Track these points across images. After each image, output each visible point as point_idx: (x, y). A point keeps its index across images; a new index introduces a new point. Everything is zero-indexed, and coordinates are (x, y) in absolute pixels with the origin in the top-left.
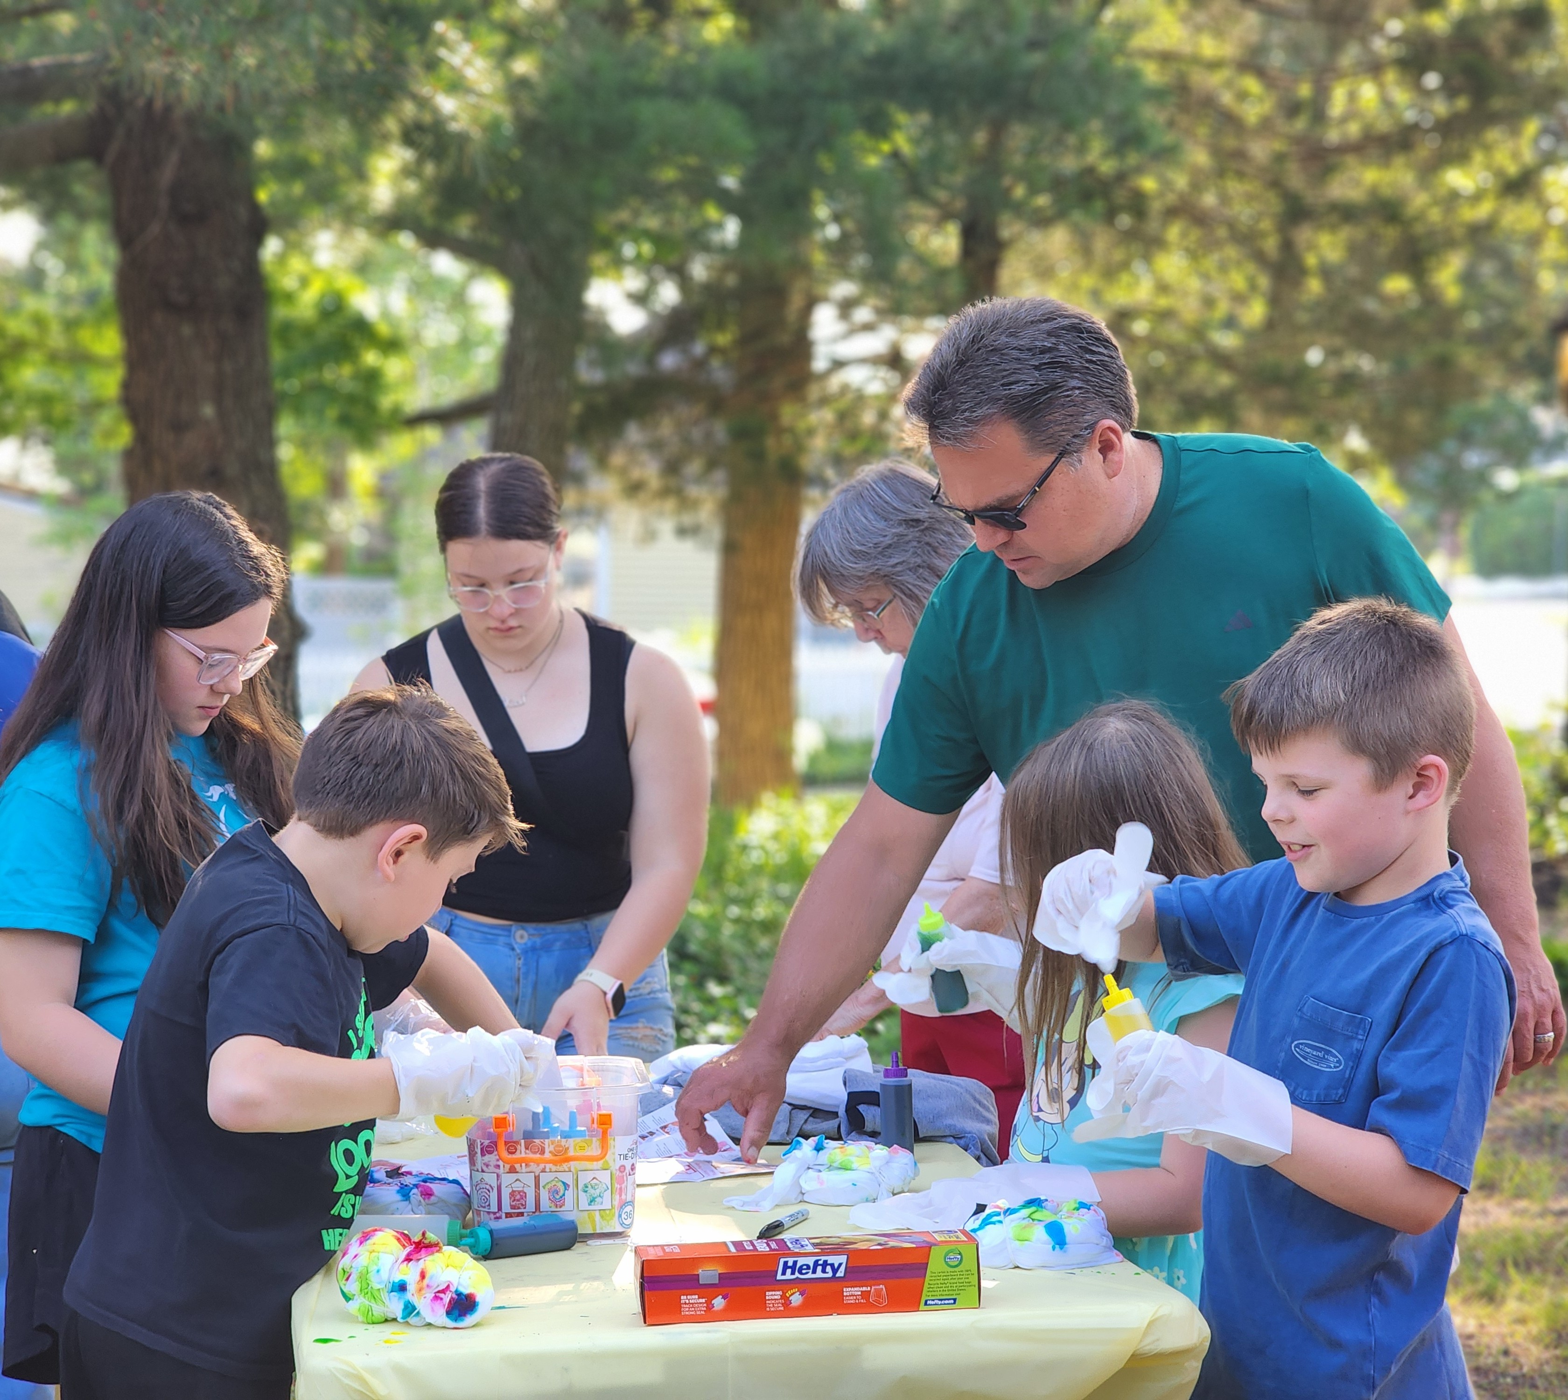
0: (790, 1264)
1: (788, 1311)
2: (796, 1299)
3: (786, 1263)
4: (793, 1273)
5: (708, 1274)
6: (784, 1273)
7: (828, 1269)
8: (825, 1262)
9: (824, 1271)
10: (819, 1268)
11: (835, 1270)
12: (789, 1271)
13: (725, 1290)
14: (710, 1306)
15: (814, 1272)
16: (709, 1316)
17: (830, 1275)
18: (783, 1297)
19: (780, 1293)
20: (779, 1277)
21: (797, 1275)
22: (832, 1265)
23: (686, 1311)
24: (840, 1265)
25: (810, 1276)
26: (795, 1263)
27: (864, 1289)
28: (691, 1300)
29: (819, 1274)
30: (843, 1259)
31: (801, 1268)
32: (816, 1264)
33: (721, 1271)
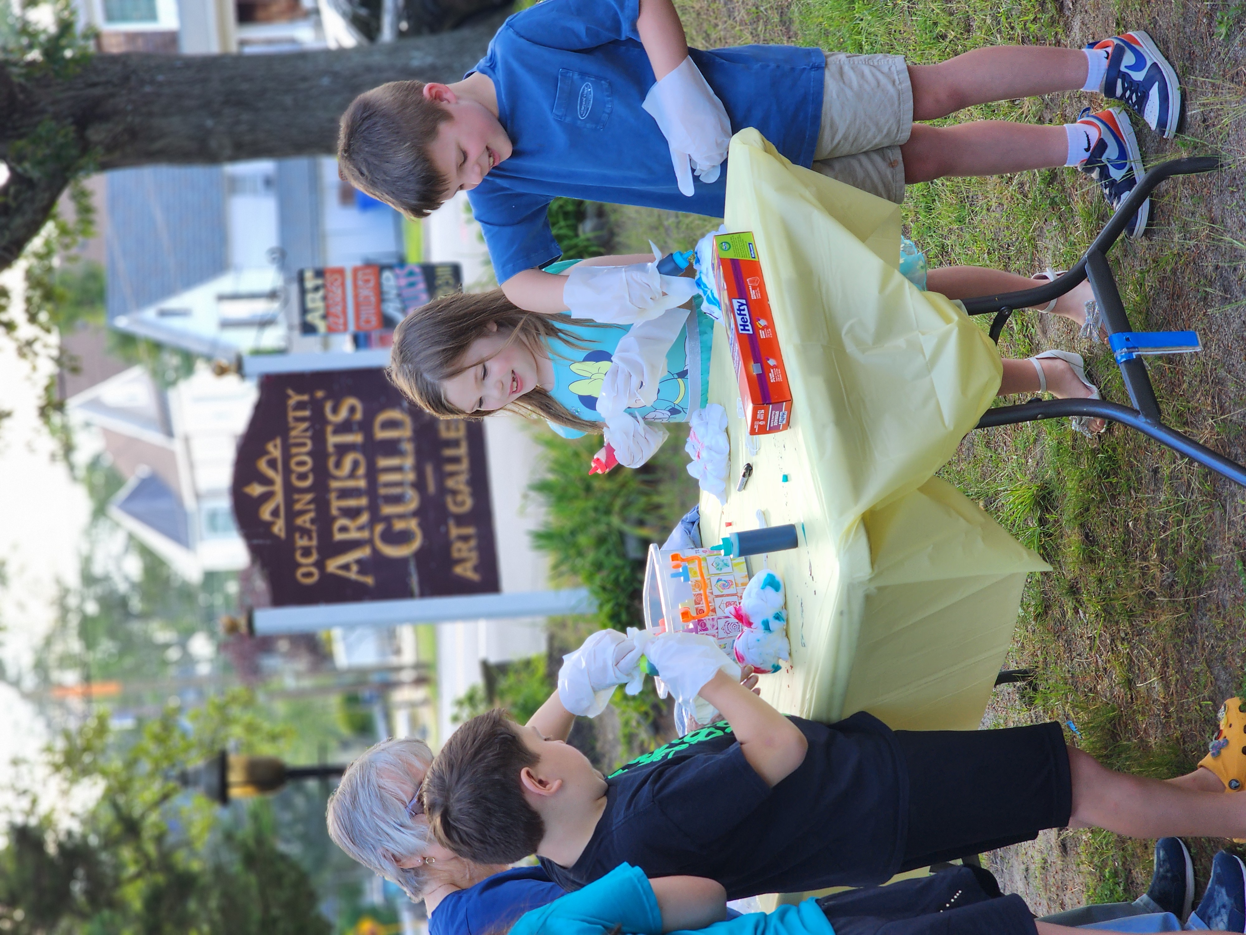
0: (742, 328)
1: (771, 325)
2: (763, 322)
3: (742, 330)
4: (747, 326)
5: (755, 369)
6: (748, 330)
7: (742, 308)
8: (738, 310)
9: (744, 310)
10: (742, 312)
11: (742, 304)
12: (746, 328)
13: (764, 358)
14: (774, 367)
15: (745, 315)
16: (780, 365)
17: (745, 307)
18: (763, 329)
19: (760, 331)
20: (751, 332)
21: (748, 323)
22: (739, 306)
23: (780, 379)
24: (738, 302)
25: (748, 317)
26: (741, 325)
27: (751, 289)
28: (772, 377)
29: (746, 312)
30: (735, 302)
31: (744, 322)
32: (740, 314)
33: (752, 363)
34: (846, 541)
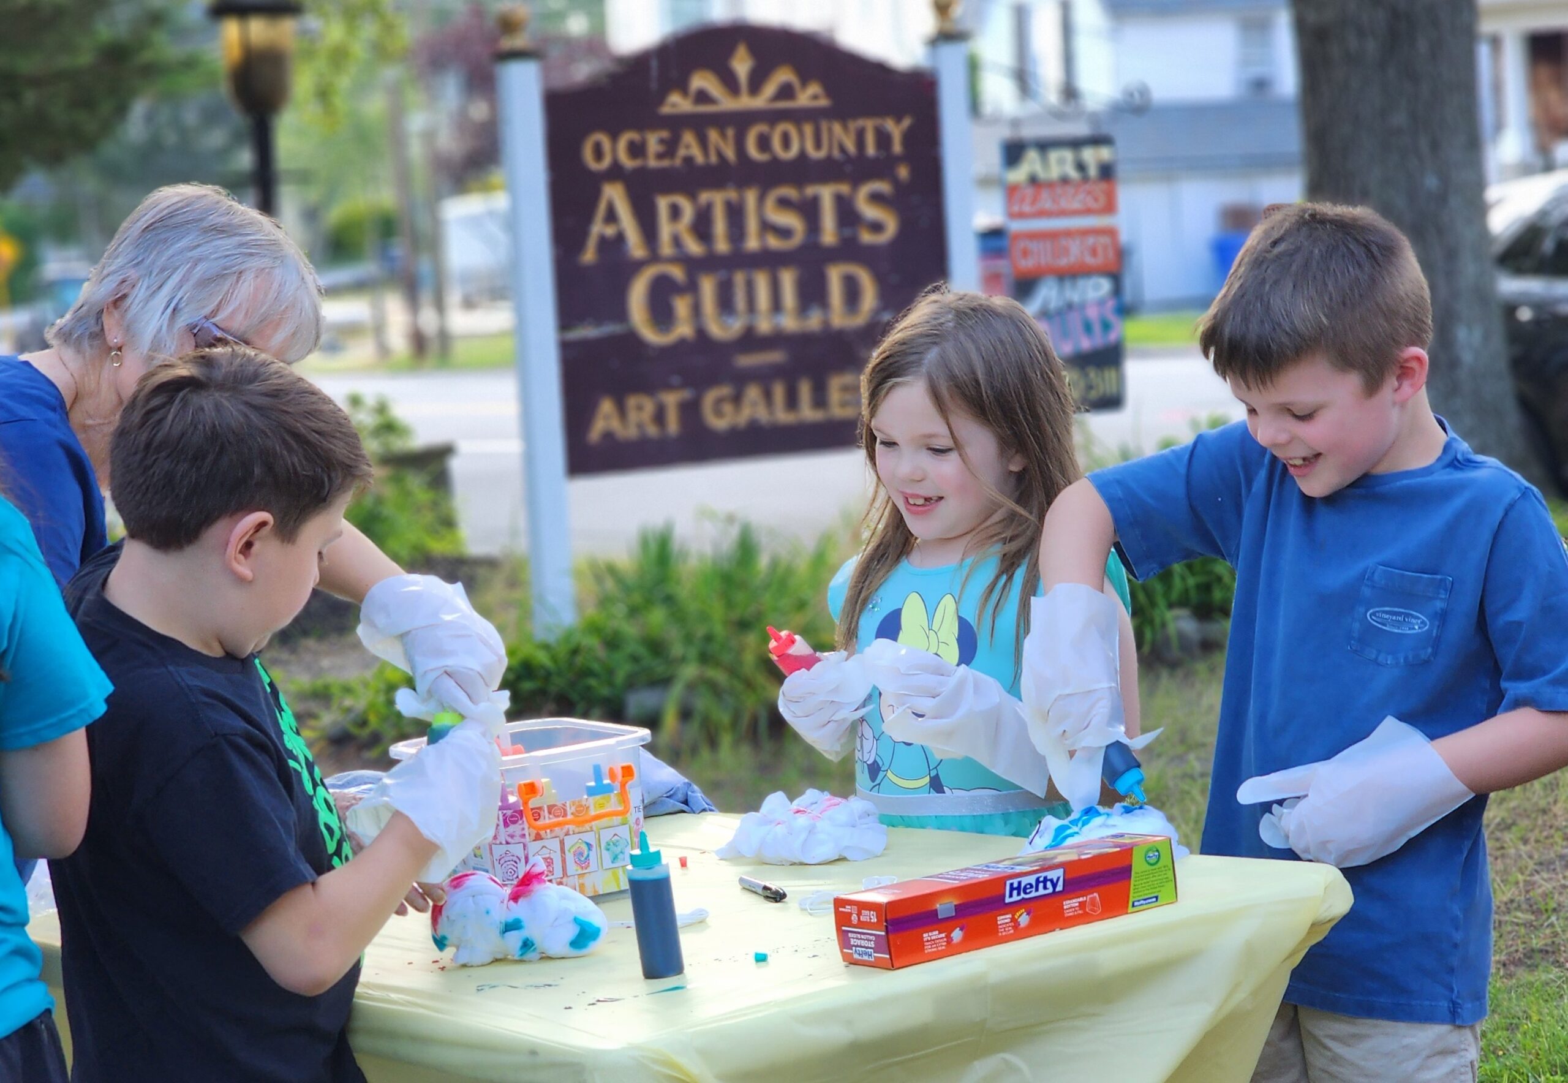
0: (1015, 885)
1: (1019, 933)
2: (1024, 919)
3: (1012, 884)
4: (1019, 894)
5: (945, 907)
6: (1011, 896)
7: (1049, 884)
8: (1045, 878)
9: (1045, 888)
10: (1041, 885)
11: (1054, 885)
12: (1015, 892)
13: (963, 921)
14: (949, 940)
15: (1037, 890)
16: (952, 950)
17: (1050, 890)
18: (1013, 920)
19: (1009, 916)
20: (1008, 900)
21: (1023, 895)
22: (1052, 881)
23: (928, 949)
24: (1058, 879)
25: (1034, 894)
26: (1020, 883)
27: (1081, 899)
28: (932, 936)
29: (1041, 892)
30: (1060, 873)
31: (1025, 888)
32: (1038, 881)
33: (956, 902)
34: (655, 1061)
